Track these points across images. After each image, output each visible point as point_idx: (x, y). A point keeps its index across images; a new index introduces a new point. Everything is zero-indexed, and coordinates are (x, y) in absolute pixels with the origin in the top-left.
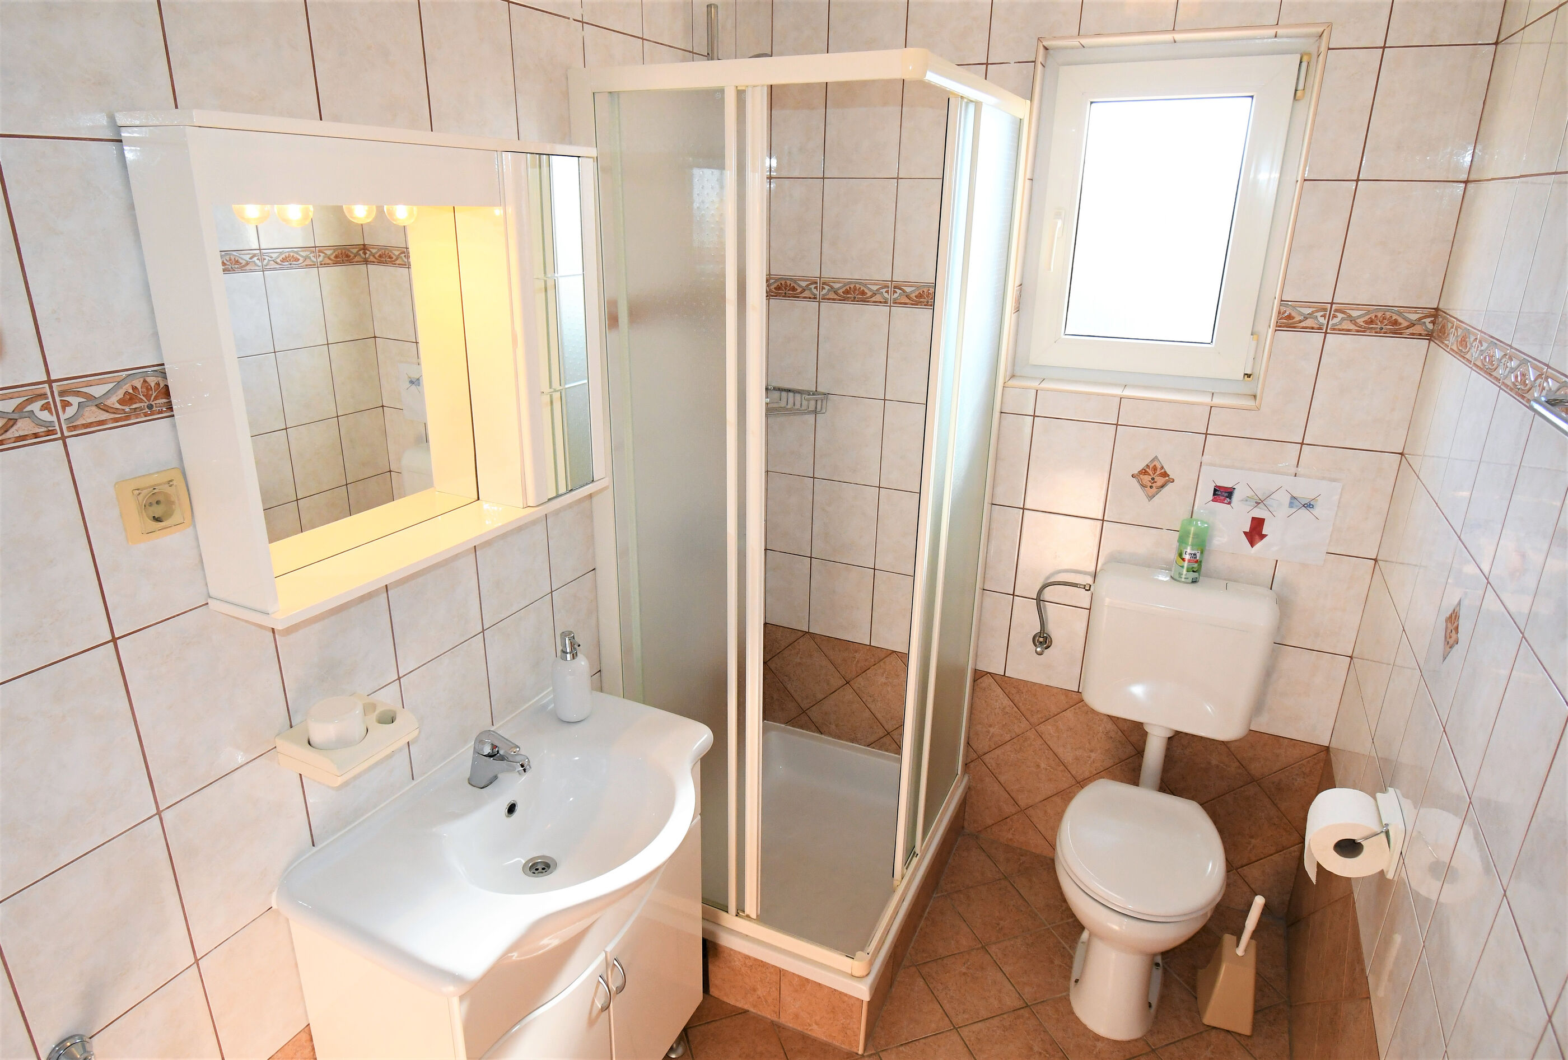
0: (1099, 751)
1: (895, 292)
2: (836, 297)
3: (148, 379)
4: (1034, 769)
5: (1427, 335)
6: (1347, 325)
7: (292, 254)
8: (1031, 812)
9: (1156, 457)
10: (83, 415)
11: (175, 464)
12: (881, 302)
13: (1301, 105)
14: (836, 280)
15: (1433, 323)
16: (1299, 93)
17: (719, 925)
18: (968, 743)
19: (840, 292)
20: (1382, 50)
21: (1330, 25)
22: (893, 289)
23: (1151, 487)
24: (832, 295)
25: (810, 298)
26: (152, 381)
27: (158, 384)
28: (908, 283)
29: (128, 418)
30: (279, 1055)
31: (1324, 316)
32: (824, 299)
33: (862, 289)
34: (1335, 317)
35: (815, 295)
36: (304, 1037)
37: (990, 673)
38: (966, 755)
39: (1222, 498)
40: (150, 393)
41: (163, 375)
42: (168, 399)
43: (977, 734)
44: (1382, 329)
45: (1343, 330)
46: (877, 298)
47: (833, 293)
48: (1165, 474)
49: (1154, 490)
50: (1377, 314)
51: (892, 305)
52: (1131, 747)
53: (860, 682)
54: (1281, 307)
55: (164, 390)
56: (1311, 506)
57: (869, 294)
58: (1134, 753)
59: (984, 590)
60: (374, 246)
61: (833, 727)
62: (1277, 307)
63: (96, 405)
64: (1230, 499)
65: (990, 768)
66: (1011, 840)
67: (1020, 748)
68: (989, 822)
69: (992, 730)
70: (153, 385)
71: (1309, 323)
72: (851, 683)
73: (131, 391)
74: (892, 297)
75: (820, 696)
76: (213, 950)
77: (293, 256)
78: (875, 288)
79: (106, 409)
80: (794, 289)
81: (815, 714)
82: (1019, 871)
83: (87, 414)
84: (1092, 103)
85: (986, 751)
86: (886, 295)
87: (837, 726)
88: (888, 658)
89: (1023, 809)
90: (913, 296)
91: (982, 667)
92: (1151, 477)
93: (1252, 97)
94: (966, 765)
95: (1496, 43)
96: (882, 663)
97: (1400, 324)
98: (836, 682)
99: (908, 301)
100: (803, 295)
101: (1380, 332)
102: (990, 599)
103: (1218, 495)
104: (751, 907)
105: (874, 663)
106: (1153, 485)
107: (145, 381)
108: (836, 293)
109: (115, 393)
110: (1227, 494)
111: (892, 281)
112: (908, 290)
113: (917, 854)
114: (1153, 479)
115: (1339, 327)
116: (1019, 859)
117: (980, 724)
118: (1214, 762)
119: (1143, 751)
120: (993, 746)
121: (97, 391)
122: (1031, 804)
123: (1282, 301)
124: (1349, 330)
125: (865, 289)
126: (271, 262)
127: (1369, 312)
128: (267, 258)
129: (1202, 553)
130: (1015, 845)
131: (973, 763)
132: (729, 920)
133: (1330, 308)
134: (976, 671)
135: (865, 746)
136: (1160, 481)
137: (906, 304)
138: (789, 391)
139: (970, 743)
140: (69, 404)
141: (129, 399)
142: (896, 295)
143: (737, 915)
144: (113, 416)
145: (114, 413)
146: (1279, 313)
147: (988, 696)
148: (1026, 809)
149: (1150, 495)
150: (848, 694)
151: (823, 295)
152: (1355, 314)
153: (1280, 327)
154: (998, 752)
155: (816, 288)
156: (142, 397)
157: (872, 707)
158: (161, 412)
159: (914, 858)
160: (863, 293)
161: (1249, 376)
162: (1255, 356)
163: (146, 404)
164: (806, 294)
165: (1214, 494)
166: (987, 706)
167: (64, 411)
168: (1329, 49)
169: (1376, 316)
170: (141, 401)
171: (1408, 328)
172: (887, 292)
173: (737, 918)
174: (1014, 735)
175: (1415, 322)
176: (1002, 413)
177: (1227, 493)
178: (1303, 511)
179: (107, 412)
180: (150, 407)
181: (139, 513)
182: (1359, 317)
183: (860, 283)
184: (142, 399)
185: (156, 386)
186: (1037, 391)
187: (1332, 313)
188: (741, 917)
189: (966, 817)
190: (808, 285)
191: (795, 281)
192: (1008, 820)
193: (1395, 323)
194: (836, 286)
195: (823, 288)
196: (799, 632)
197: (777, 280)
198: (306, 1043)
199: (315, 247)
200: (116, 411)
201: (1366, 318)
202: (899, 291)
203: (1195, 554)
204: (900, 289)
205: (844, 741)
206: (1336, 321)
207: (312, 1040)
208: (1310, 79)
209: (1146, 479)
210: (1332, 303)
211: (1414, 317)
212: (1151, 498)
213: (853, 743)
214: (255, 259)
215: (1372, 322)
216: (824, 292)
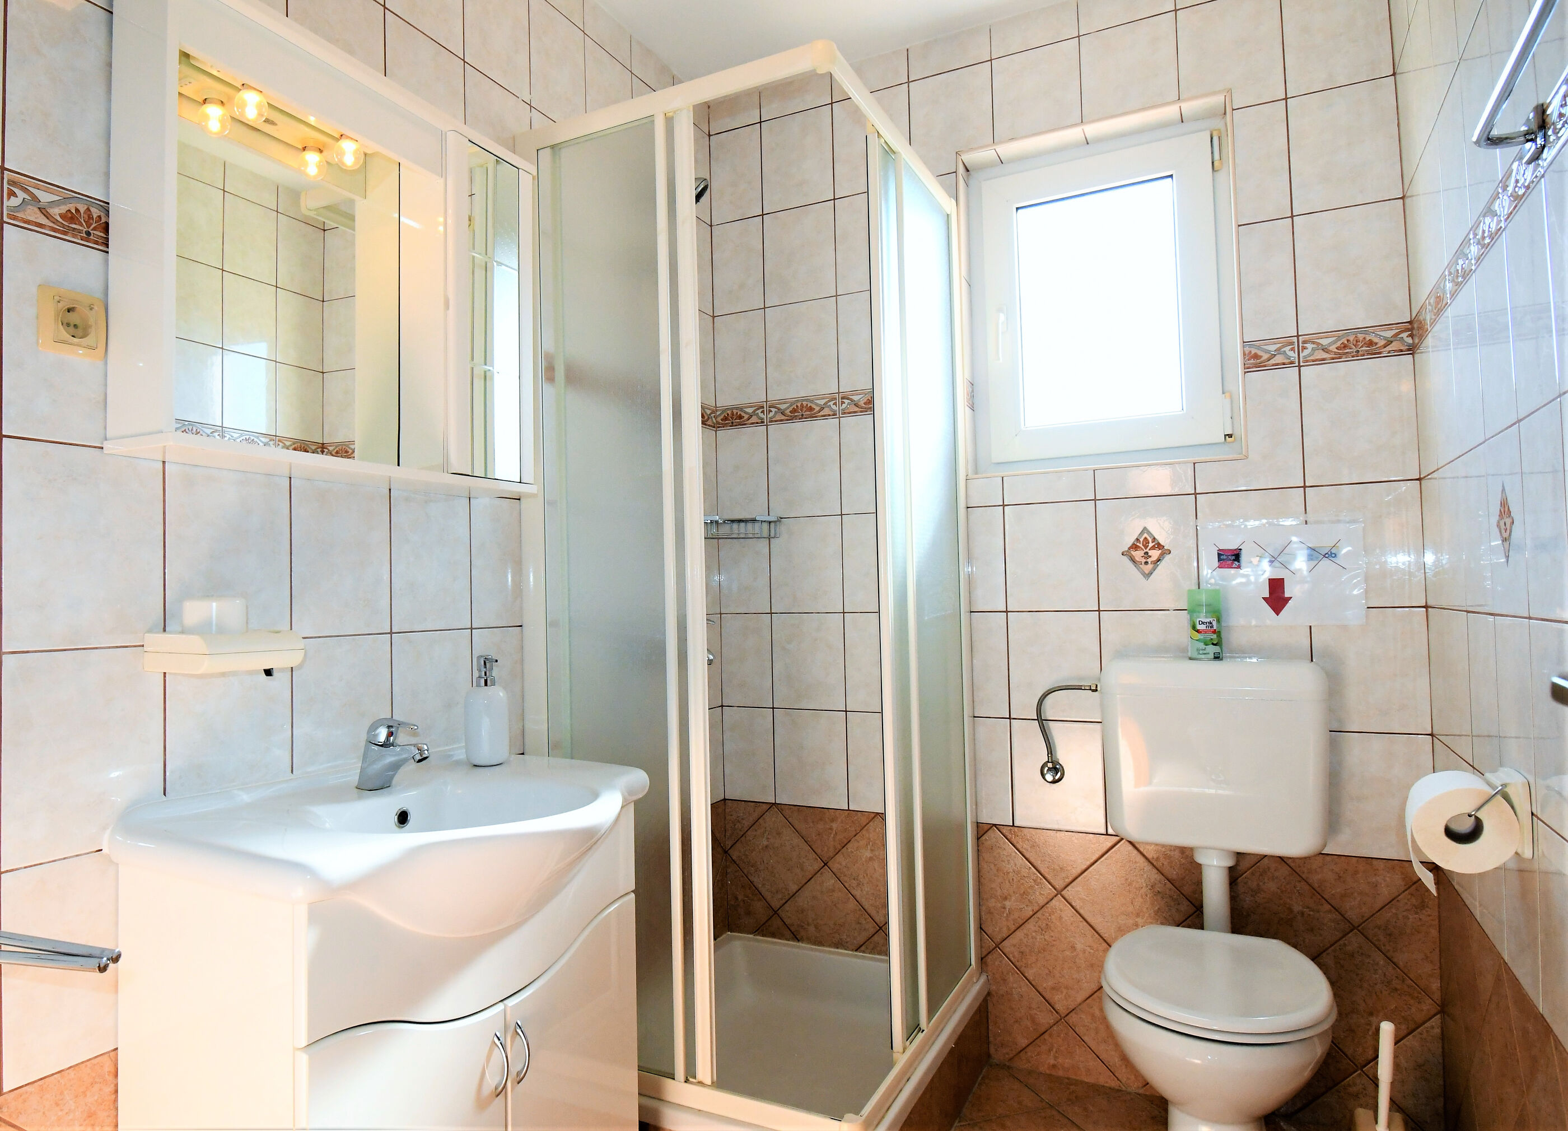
0: (1147, 915)
1: (843, 403)
2: (783, 417)
3: (92, 209)
4: (1068, 953)
5: (1409, 350)
6: (1320, 355)
7: (252, 438)
8: (1073, 1018)
9: (1145, 529)
10: (24, 210)
11: (99, 294)
12: (829, 415)
13: (1221, 176)
14: (783, 401)
15: (1411, 336)
16: (1216, 163)
17: (663, 1100)
18: (981, 928)
19: (788, 412)
20: (1285, 101)
21: (1230, 91)
22: (840, 400)
23: (1146, 563)
24: (780, 417)
25: (757, 423)
26: (95, 212)
27: (100, 217)
28: (855, 392)
29: (65, 233)
30: (72, 1073)
31: (1293, 349)
32: (771, 421)
33: (809, 406)
34: (1305, 349)
35: (762, 419)
36: (108, 1067)
37: (995, 825)
38: (980, 945)
39: (1230, 562)
40: (91, 221)
41: (107, 212)
42: (106, 235)
43: (990, 912)
44: (1358, 352)
45: (1316, 360)
46: (826, 411)
47: (780, 414)
48: (1159, 546)
49: (1150, 566)
50: (1349, 338)
51: (841, 416)
52: (1186, 903)
53: (839, 863)
54: (1245, 349)
55: (104, 225)
56: (1333, 555)
57: (817, 409)
58: (1191, 912)
59: (974, 717)
60: (331, 444)
61: (812, 929)
62: (1240, 348)
63: (39, 208)
64: (1239, 562)
65: (1012, 959)
66: (1054, 1066)
67: (1047, 925)
68: (1023, 1042)
69: (1007, 903)
70: (95, 216)
71: (1279, 359)
72: (830, 864)
73: (74, 212)
74: (841, 408)
75: (794, 888)
76: (21, 868)
77: (253, 440)
78: (822, 402)
79: (47, 216)
80: (741, 417)
81: (789, 914)
82: (1069, 1100)
83: (28, 211)
84: (1017, 209)
85: (1005, 936)
86: (834, 407)
87: (816, 927)
88: (871, 823)
89: (1063, 1016)
90: (862, 403)
91: (985, 818)
92: (1143, 552)
93: (1171, 176)
94: (982, 960)
95: (1394, 74)
96: (864, 832)
97: (1376, 344)
98: (812, 865)
99: (857, 409)
100: (750, 421)
101: (1357, 356)
102: (983, 728)
103: (1224, 560)
104: (705, 1067)
105: (854, 833)
106: (1148, 560)
107: (88, 209)
108: (783, 413)
109: (59, 206)
110: (1234, 557)
111: (839, 393)
112: (856, 398)
113: (923, 1031)
114: (1146, 553)
115: (1312, 358)
116: (1069, 1089)
117: (991, 897)
118: (1297, 908)
119: (1202, 907)
120: (1013, 928)
121: (45, 197)
122: (1072, 1007)
123: (1244, 342)
124: (1323, 360)
125: (811, 405)
126: (231, 440)
127: (1339, 338)
128: (228, 436)
129: (1218, 621)
130: (1061, 1073)
131: (990, 956)
132: (677, 1090)
133: (1298, 342)
134: (978, 825)
135: (852, 950)
136: (1155, 554)
137: (855, 412)
138: (740, 521)
139: (983, 927)
140: (14, 194)
141: (71, 217)
142: (844, 406)
143: (685, 1082)
144: (51, 225)
145: (54, 223)
146: (1244, 354)
147: (997, 856)
148: (1066, 1016)
149: (1147, 572)
150: (828, 881)
151: (771, 418)
152: (1325, 342)
153: (1247, 369)
154: (1019, 934)
155: (763, 412)
156: (83, 222)
157: (857, 893)
158: (96, 243)
159: (920, 1033)
160: (811, 409)
161: (1230, 436)
162: (1232, 414)
163: (85, 230)
164: (754, 419)
165: (1219, 560)
166: (998, 870)
167: (9, 198)
168: (1233, 110)
169: (1348, 341)
170: (82, 225)
171: (1385, 346)
172: (835, 404)
173: (686, 1084)
174: (1036, 908)
175: (1392, 339)
176: (968, 508)
177: (1234, 555)
178: (1325, 562)
179: (48, 218)
180: (88, 234)
181: (55, 320)
182: (1330, 344)
183: (807, 400)
184: (81, 222)
185: (98, 218)
186: (1003, 477)
187: (1301, 345)
188: (692, 1083)
189: (991, 1039)
190: (754, 411)
191: (741, 409)
192: (1046, 1036)
193: (1371, 343)
194: (783, 407)
195: (770, 411)
196: (764, 805)
197: (723, 411)
198: (108, 1075)
199: (276, 436)
200: (55, 222)
201: (1339, 344)
202: (846, 401)
203: (1210, 623)
204: (848, 399)
205: (827, 946)
206: (1306, 352)
207: (116, 1076)
208: (1224, 151)
209: (1138, 555)
210: (1298, 336)
211: (1389, 334)
212: (1148, 575)
213: (838, 948)
214: (216, 434)
215: (1345, 347)
216: (771, 414)
